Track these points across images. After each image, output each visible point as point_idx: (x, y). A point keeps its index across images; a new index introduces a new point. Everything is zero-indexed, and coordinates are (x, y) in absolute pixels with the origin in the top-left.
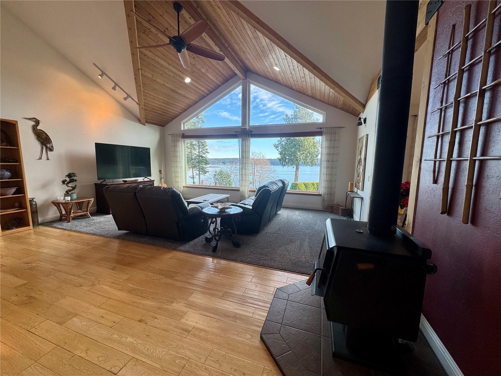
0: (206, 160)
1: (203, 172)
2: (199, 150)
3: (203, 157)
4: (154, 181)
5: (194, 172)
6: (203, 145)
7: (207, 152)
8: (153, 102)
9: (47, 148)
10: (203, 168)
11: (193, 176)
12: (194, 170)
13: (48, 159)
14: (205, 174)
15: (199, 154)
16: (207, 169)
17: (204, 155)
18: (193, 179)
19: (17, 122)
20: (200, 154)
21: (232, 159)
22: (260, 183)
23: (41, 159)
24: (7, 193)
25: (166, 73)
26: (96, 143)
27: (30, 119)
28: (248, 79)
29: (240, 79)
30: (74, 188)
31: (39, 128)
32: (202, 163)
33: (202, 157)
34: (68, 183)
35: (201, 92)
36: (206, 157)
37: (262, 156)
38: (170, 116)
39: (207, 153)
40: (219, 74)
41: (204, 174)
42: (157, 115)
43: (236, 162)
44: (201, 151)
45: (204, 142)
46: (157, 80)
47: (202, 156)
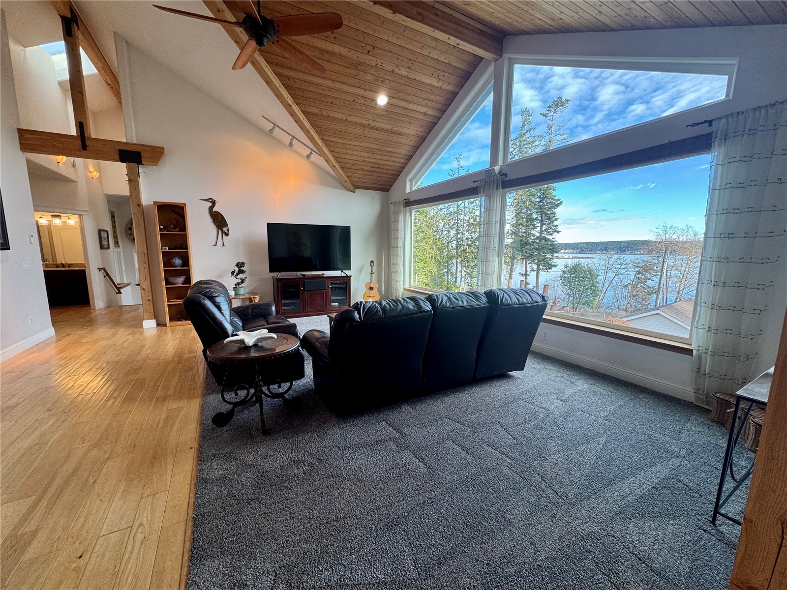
0: (553, 245)
1: (544, 266)
2: (541, 228)
3: (549, 240)
4: (351, 276)
5: (528, 266)
6: (549, 219)
7: (556, 231)
8: (347, 153)
9: (223, 232)
10: (546, 259)
11: (526, 271)
12: (528, 262)
13: (223, 245)
14: (549, 271)
15: (540, 235)
16: (553, 261)
17: (550, 237)
18: (526, 278)
19: (185, 204)
20: (543, 235)
21: (627, 242)
22: (679, 293)
23: (216, 245)
24: (176, 282)
25: (336, 98)
26: (268, 223)
27: (207, 200)
28: (506, 56)
29: (490, 62)
30: (243, 281)
31: (214, 209)
32: (544, 251)
33: (546, 240)
34: (237, 274)
35: (421, 117)
36: (554, 240)
37: (691, 233)
38: (388, 172)
39: (556, 233)
40: (440, 67)
41: (547, 269)
42: (367, 173)
43: (634, 248)
44: (545, 230)
45: (551, 214)
46: (331, 115)
47: (546, 238)
